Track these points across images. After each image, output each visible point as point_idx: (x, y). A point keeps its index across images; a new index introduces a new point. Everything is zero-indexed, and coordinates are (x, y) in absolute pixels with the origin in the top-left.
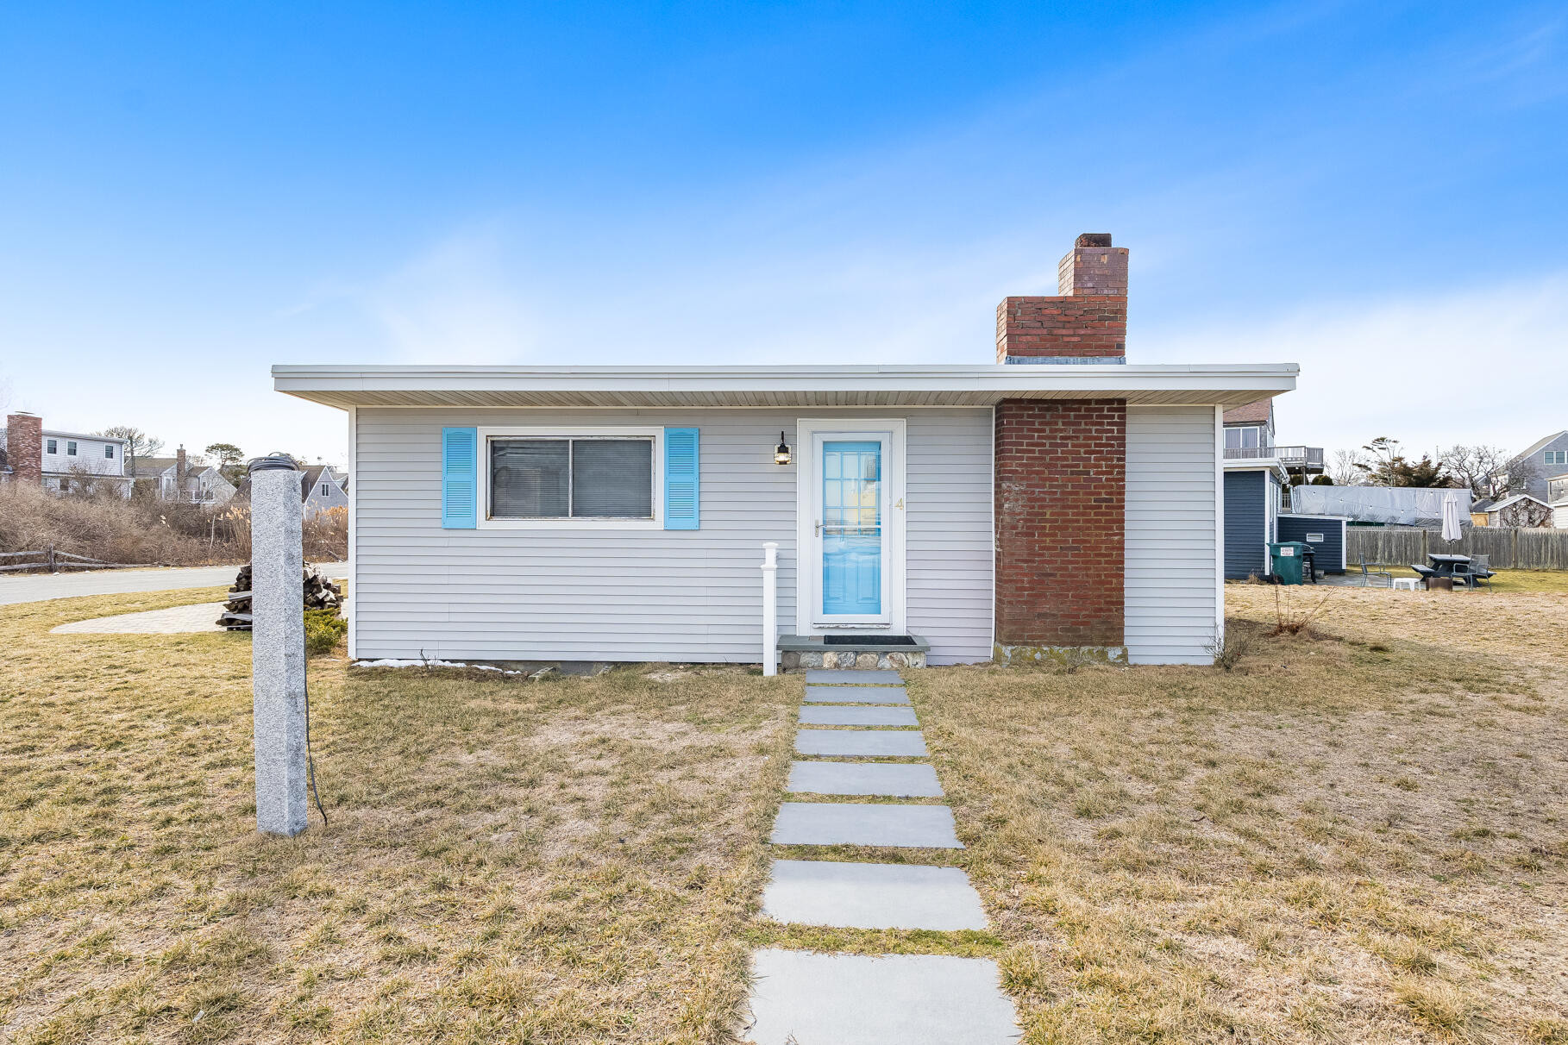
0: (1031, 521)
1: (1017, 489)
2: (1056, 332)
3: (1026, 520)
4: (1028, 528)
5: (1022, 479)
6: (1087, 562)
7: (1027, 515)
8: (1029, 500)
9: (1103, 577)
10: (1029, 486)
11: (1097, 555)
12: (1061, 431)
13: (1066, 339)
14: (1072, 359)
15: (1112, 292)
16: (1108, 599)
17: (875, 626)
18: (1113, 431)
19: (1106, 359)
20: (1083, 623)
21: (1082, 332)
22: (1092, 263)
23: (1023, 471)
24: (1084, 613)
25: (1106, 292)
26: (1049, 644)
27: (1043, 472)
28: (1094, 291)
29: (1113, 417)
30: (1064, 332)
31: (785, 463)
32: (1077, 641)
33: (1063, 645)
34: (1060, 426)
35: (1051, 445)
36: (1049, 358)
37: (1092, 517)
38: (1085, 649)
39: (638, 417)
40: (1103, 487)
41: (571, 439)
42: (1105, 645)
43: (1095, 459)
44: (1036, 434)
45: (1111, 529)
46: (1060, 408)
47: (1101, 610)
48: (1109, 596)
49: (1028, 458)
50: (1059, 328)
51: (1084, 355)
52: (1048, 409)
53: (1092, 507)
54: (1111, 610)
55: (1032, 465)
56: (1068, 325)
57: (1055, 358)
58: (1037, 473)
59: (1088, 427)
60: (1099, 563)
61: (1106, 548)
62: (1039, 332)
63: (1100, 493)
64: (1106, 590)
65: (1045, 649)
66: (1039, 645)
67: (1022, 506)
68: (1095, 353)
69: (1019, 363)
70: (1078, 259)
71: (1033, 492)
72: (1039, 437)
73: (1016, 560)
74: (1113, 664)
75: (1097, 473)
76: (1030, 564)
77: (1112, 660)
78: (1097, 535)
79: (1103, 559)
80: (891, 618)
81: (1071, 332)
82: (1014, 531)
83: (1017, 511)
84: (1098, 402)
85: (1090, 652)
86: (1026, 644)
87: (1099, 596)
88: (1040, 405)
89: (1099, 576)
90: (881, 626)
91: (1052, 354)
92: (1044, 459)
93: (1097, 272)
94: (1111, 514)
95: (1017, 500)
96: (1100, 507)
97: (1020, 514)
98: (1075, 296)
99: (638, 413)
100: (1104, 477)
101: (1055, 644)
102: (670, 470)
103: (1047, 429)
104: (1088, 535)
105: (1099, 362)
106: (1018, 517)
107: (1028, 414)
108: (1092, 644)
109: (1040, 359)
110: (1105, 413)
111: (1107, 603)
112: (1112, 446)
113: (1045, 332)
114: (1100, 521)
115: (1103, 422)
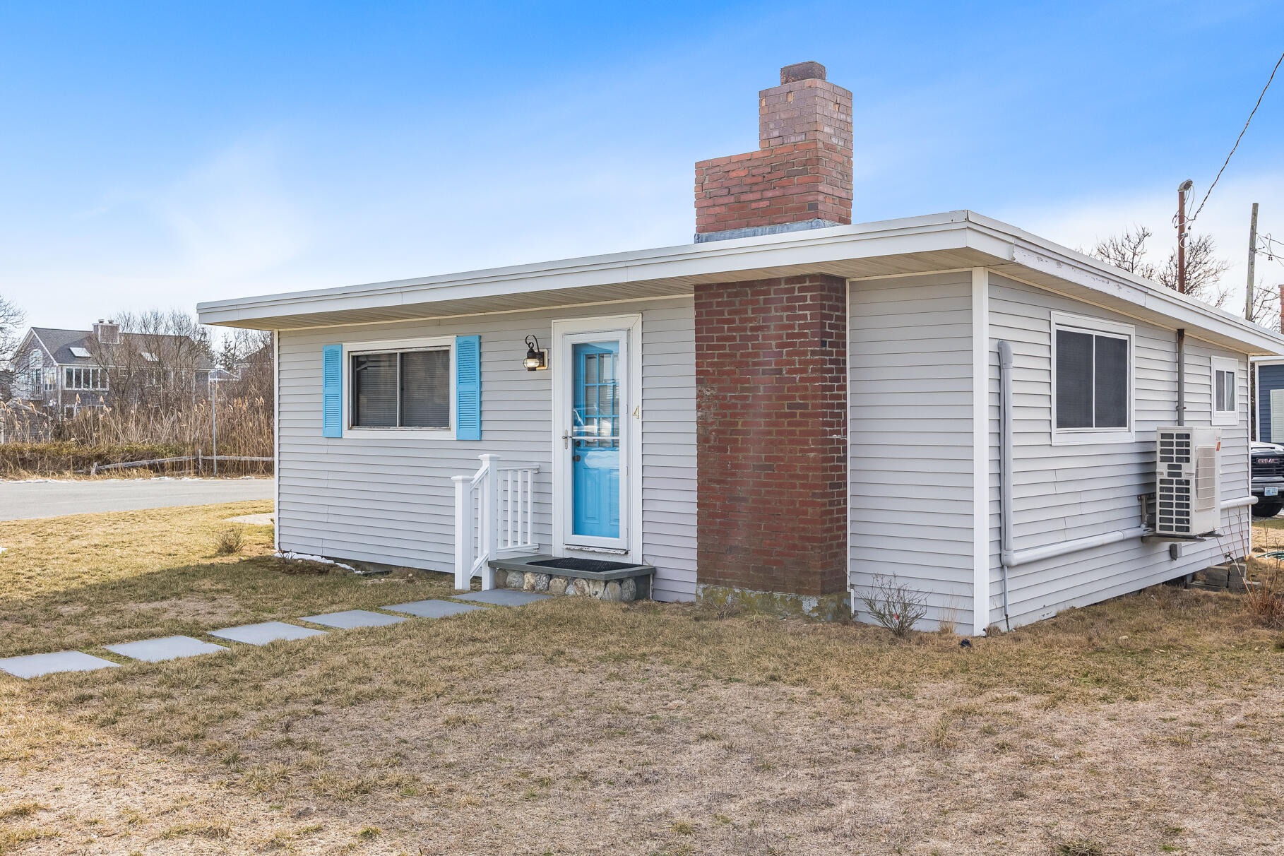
0: (723, 432)
1: (708, 393)
2: (744, 198)
3: (718, 431)
4: (721, 440)
5: (714, 381)
6: (780, 485)
7: (720, 425)
8: (723, 407)
9: (798, 505)
10: (720, 389)
11: (792, 477)
12: (751, 320)
13: (754, 205)
14: (760, 229)
15: (798, 139)
16: (803, 534)
17: (612, 551)
18: (805, 317)
19: (796, 225)
20: (777, 563)
21: (770, 194)
22: (778, 106)
23: (714, 371)
24: (778, 549)
25: (793, 139)
26: (741, 585)
27: (733, 372)
28: (779, 141)
29: (805, 298)
30: (751, 197)
31: (534, 369)
32: (771, 584)
33: (754, 588)
34: (750, 314)
35: (742, 338)
36: (737, 232)
37: (786, 428)
38: (777, 595)
39: (440, 327)
40: (797, 389)
41: (398, 351)
42: (799, 592)
43: (788, 354)
44: (726, 326)
45: (806, 443)
46: (749, 292)
47: (794, 547)
48: (804, 529)
49: (720, 356)
50: (746, 192)
51: (773, 224)
52: (736, 295)
53: (786, 415)
54: (804, 548)
55: (723, 364)
56: (755, 188)
57: (743, 230)
58: (728, 373)
59: (778, 314)
60: (794, 486)
61: (802, 468)
62: (725, 200)
63: (793, 397)
64: (801, 521)
65: (737, 591)
66: (730, 585)
67: (715, 414)
68: (784, 220)
69: (707, 241)
70: (764, 104)
71: (724, 398)
72: (730, 330)
73: (710, 481)
74: (809, 620)
75: (790, 372)
76: (722, 485)
77: (806, 612)
78: (791, 451)
79: (798, 482)
80: (628, 544)
81: (758, 196)
82: (707, 445)
83: (710, 420)
84: (791, 280)
85: (783, 599)
86: (717, 583)
87: (793, 529)
88: (729, 290)
89: (793, 503)
90: (617, 552)
91: (740, 227)
92: (735, 356)
93: (783, 116)
94: (806, 424)
95: (709, 407)
96: (794, 415)
97: (712, 424)
98: (763, 150)
99: (439, 323)
100: (798, 377)
101: (746, 585)
102: (460, 381)
103: (737, 318)
104: (782, 450)
105: (788, 230)
106: (710, 428)
107: (718, 303)
108: (785, 590)
109: (728, 233)
110: (796, 294)
111: (802, 538)
112: (805, 335)
113: (732, 199)
114: (793, 433)
115: (795, 307)
